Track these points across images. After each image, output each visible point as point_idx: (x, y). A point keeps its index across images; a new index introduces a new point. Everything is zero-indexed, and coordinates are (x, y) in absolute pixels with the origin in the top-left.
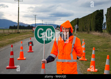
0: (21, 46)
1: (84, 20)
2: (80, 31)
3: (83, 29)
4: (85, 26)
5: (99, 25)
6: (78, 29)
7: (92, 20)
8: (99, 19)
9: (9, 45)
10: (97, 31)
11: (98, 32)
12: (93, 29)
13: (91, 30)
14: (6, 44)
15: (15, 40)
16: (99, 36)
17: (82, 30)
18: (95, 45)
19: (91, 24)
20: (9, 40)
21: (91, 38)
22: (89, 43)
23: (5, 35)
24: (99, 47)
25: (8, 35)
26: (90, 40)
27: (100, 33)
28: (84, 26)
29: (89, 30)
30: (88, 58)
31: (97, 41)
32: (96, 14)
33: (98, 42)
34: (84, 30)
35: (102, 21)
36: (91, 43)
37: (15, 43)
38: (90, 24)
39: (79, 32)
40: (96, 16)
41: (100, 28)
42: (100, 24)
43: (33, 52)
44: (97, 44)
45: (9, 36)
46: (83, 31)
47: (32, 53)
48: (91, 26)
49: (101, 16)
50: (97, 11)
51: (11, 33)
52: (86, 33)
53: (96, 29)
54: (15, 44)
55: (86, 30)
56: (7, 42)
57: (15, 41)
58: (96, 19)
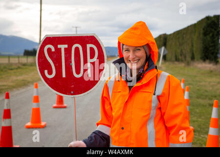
0: (35, 95)
1: (179, 38)
2: (170, 60)
3: (176, 56)
4: (182, 50)
5: (211, 49)
6: (165, 57)
7: (195, 37)
8: (211, 35)
9: (14, 89)
10: (208, 61)
11: (210, 63)
12: (198, 55)
13: (193, 58)
14: (7, 89)
15: (29, 80)
16: (211, 71)
17: (174, 59)
18: (206, 91)
19: (192, 46)
20: (17, 80)
21: (195, 76)
22: (191, 86)
23: (10, 68)
24: (215, 97)
25: (17, 69)
26: (193, 81)
27: (214, 65)
28: (179, 51)
29: (189, 59)
30: (196, 123)
31: (210, 82)
32: (204, 24)
33: (211, 84)
34: (179, 59)
35: (216, 39)
36: (198, 86)
37: (29, 86)
38: (190, 45)
39: (167, 63)
40: (204, 29)
41: (213, 53)
42: (212, 46)
43: (65, 107)
44: (211, 88)
45: (19, 70)
46: (177, 60)
47: (64, 109)
48: (194, 49)
49: (215, 30)
50: (208, 18)
51: (24, 65)
52: (183, 65)
53: (205, 56)
54: (29, 88)
55: (183, 59)
56: (11, 84)
57: (29, 82)
58: (205, 34)
